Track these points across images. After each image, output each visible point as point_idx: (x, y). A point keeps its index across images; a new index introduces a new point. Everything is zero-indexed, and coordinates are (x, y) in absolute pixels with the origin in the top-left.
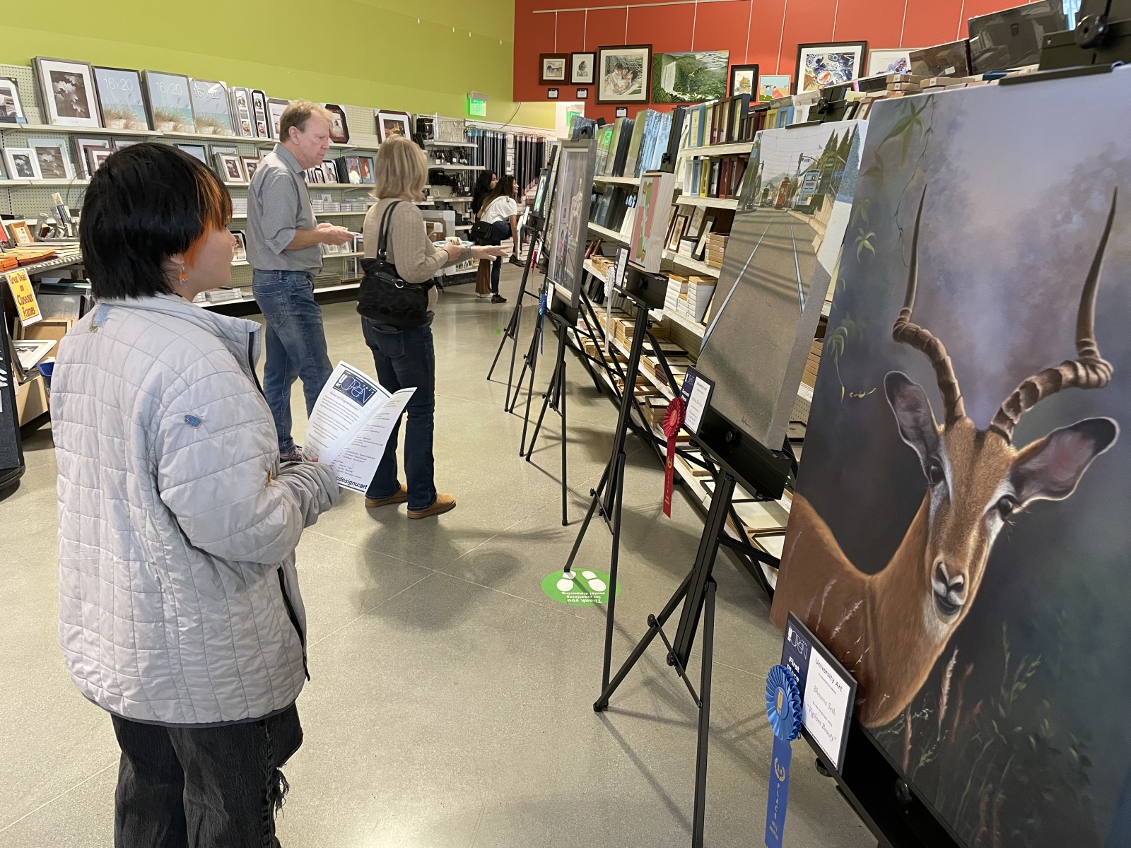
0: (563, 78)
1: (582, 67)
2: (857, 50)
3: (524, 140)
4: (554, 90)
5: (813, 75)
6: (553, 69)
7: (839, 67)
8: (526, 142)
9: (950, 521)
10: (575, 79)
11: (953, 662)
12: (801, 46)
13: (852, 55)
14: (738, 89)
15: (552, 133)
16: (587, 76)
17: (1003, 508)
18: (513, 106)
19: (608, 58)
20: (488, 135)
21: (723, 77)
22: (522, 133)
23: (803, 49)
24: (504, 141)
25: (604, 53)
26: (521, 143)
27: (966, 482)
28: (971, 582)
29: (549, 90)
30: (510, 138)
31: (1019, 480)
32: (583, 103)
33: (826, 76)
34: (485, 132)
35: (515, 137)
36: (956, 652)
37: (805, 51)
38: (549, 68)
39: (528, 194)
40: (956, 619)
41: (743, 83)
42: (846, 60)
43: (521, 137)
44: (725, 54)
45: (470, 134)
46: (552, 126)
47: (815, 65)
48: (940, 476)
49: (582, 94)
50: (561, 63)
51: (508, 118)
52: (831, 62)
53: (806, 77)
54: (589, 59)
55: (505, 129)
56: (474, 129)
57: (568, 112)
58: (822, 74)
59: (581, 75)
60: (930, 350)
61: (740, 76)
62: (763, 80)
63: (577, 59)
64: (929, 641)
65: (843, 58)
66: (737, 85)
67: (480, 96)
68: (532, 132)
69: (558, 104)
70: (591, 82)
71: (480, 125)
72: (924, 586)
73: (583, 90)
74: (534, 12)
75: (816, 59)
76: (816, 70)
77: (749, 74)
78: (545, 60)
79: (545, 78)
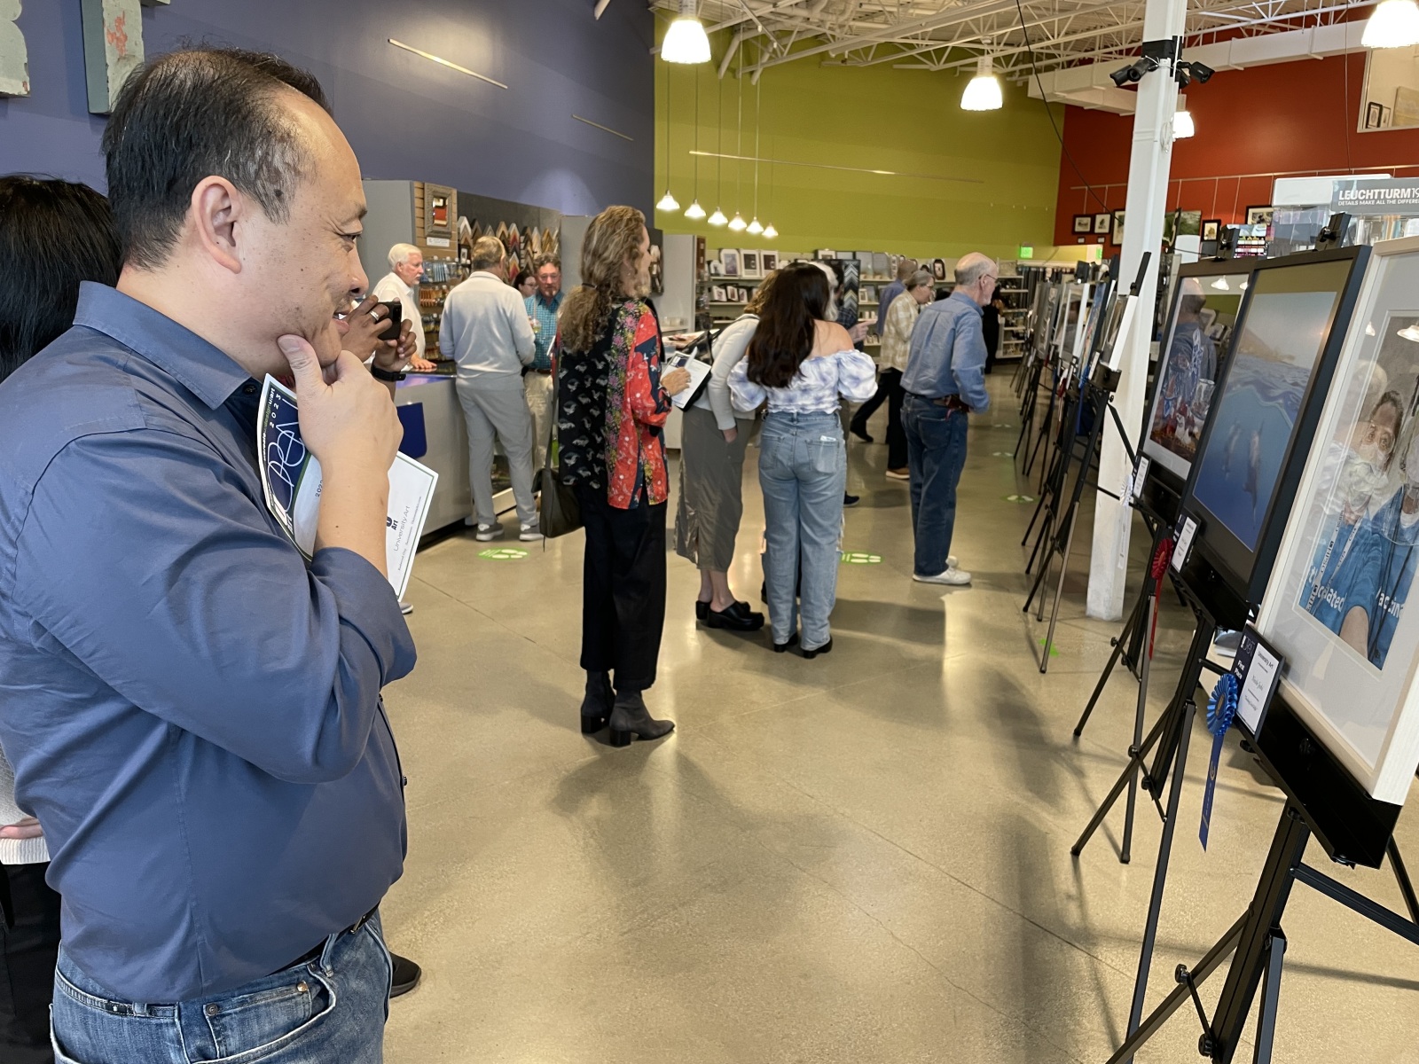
0: (1089, 230)
1: (1102, 222)
4: (1083, 238)
10: (1097, 230)
14: (1207, 235)
16: (1105, 228)
18: (1053, 249)
19: (1120, 216)
21: (1197, 228)
22: (1058, 267)
23: (1249, 210)
25: (1117, 214)
29: (1080, 238)
30: (1049, 271)
32: (1101, 246)
34: (1030, 268)
35: (1053, 270)
38: (1080, 224)
41: (1211, 231)
44: (1199, 213)
45: (1020, 270)
47: (1257, 219)
49: (1102, 240)
50: (1088, 220)
51: (1049, 257)
52: (1268, 217)
54: (1107, 218)
55: (1045, 265)
56: (1022, 267)
59: (1101, 228)
61: (1208, 226)
63: (1099, 218)
66: (1206, 232)
67: (1028, 245)
68: (1066, 265)
70: (1108, 231)
73: (1102, 237)
74: (1072, 189)
75: (1258, 216)
77: (1215, 226)
78: (1076, 220)
79: (1076, 231)
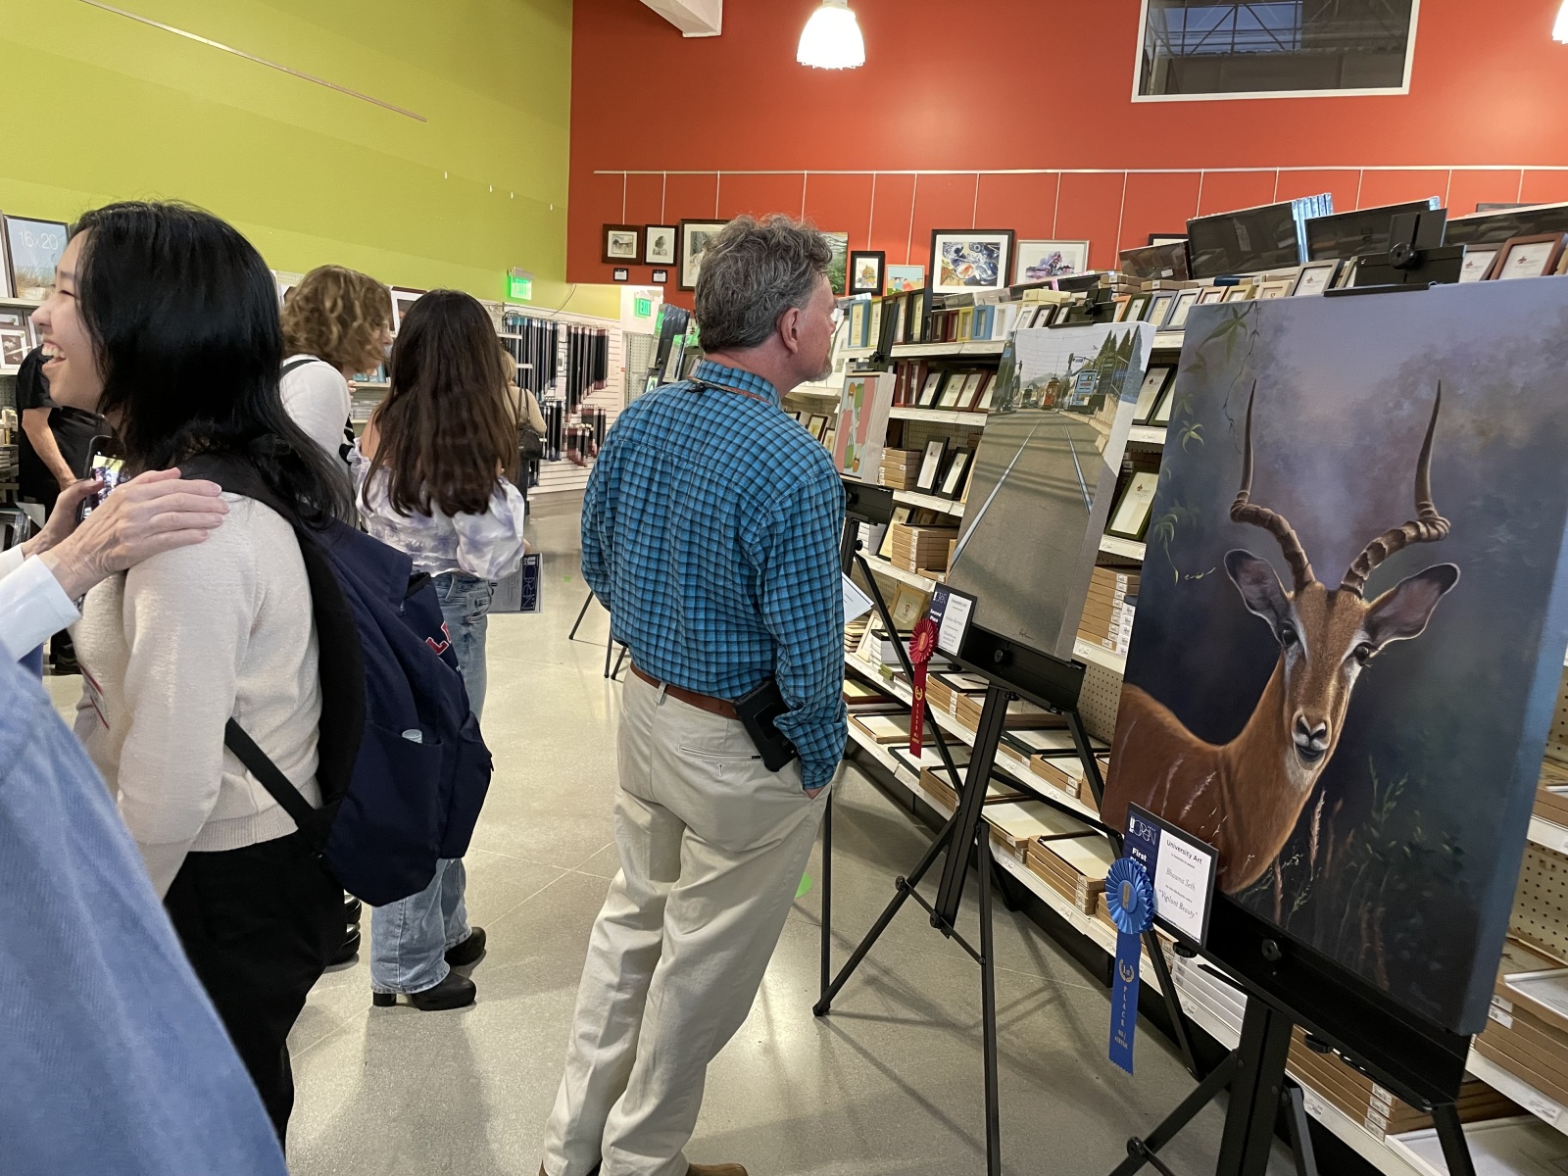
0: (634, 256)
1: (659, 243)
2: (1003, 240)
3: (580, 332)
4: (622, 270)
5: (951, 267)
6: (620, 246)
7: (982, 258)
8: (583, 335)
9: (1307, 676)
10: (650, 258)
11: (1321, 803)
12: (936, 232)
13: (997, 246)
14: (860, 280)
15: (616, 325)
16: (666, 254)
17: (1360, 655)
18: (566, 289)
19: (694, 235)
20: (535, 324)
21: (841, 264)
22: (578, 323)
23: (938, 236)
24: (555, 333)
25: (689, 228)
26: (576, 335)
27: (1321, 639)
28: (1333, 726)
29: (616, 270)
30: (562, 330)
31: (1373, 627)
32: (661, 289)
33: (967, 269)
34: (530, 320)
35: (569, 328)
36: (1324, 793)
37: (940, 239)
38: (616, 242)
39: (585, 402)
40: (1321, 764)
41: (867, 273)
42: (990, 251)
43: (576, 329)
44: (844, 237)
45: (510, 322)
46: (616, 316)
47: (953, 256)
48: (1293, 637)
49: (658, 277)
50: (632, 237)
51: (560, 304)
52: (972, 253)
53: (944, 269)
54: (669, 234)
55: (556, 317)
56: (516, 316)
57: (636, 299)
58: (962, 267)
59: (659, 254)
60: (1273, 526)
61: (862, 264)
62: (891, 270)
63: (653, 234)
64: (1294, 791)
65: (986, 248)
66: (858, 275)
67: (523, 274)
68: (592, 323)
69: (624, 288)
70: (672, 262)
71: (523, 311)
72: (1284, 740)
73: (661, 272)
74: (596, 172)
75: (954, 249)
76: (955, 262)
77: (874, 263)
78: (611, 233)
79: (610, 255)
